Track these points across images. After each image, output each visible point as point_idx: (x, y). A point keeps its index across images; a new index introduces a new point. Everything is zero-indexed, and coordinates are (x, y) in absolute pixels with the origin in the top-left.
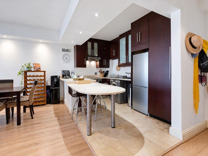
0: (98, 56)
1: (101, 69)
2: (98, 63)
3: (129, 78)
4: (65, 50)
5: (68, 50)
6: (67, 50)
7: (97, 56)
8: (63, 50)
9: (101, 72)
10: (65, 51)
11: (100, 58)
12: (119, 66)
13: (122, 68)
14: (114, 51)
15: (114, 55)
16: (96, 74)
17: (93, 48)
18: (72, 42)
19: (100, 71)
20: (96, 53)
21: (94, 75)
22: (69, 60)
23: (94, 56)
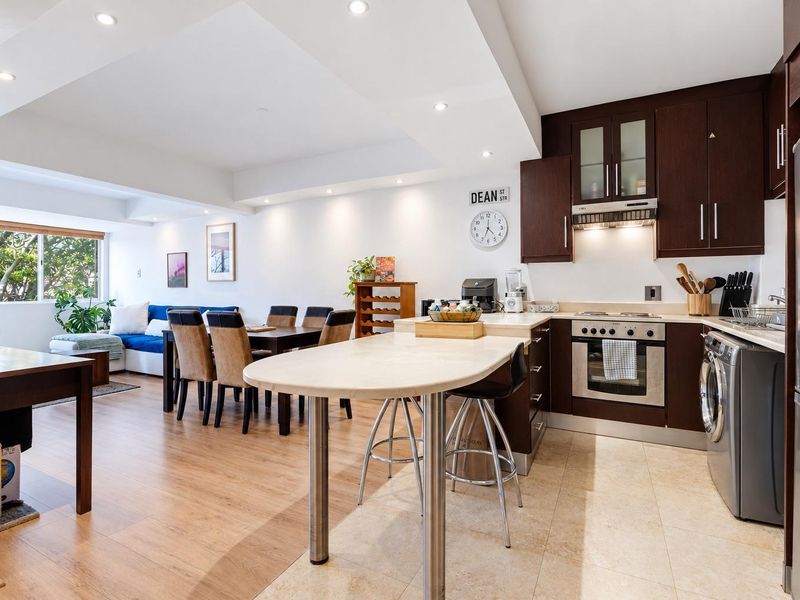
0: (647, 194)
1: (682, 266)
4: (483, 195)
5: (494, 196)
6: (492, 196)
7: (642, 191)
8: (476, 198)
10: (482, 199)
11: (653, 203)
14: (780, 134)
15: (780, 161)
16: (652, 293)
17: (613, 155)
18: (486, 155)
20: (640, 179)
21: (641, 302)
22: (498, 238)
23: (620, 198)
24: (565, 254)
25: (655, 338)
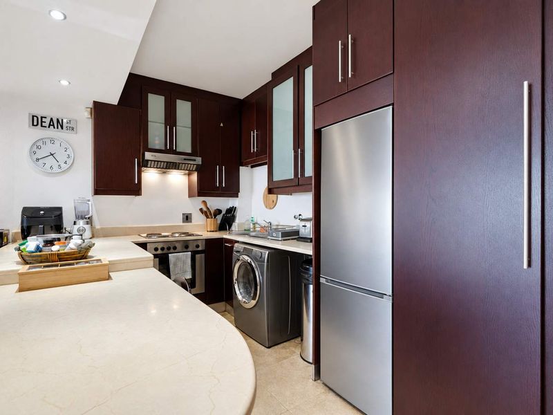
0: (194, 153)
1: (204, 202)
2: (195, 177)
3: (304, 239)
4: (47, 121)
5: (60, 124)
6: (57, 124)
7: (188, 149)
8: (37, 121)
9: (206, 213)
10: (47, 124)
11: (199, 160)
12: (270, 191)
13: (282, 198)
14: (254, 134)
15: (254, 149)
16: (187, 218)
17: (170, 119)
18: (64, 83)
19: (205, 209)
21: (182, 224)
22: (63, 165)
23: (175, 153)
24: (135, 190)
25: (200, 249)
